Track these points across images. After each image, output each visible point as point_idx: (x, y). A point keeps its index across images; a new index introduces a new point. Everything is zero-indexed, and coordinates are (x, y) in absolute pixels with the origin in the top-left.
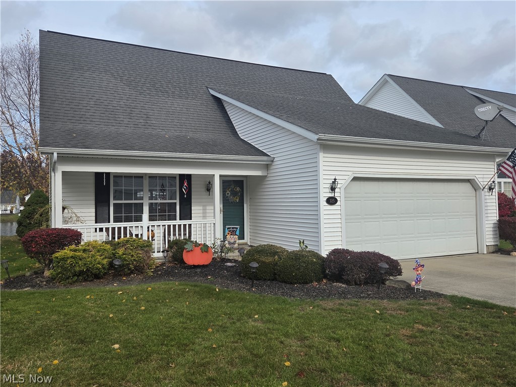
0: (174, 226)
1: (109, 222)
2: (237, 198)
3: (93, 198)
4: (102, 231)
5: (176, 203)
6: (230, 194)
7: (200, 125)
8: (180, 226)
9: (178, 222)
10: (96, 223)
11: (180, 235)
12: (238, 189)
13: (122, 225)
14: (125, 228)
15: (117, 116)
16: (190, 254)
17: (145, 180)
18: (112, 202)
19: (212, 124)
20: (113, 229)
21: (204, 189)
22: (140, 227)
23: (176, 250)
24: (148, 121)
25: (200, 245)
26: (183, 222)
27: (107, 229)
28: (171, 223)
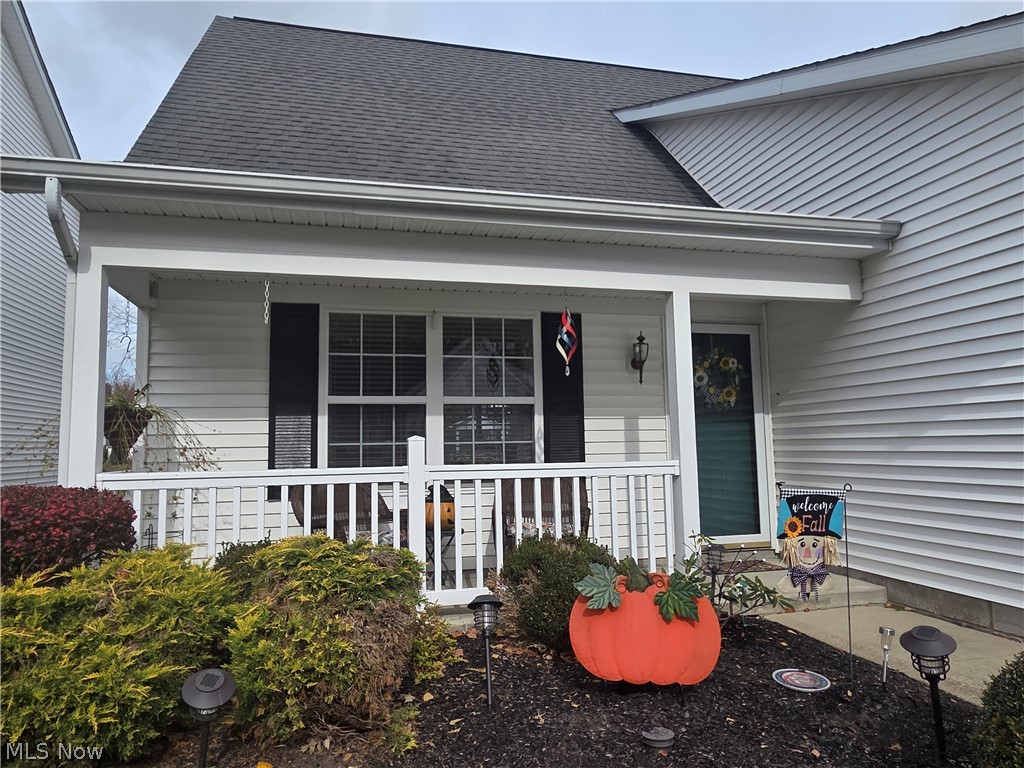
0: (528, 483)
1: (314, 465)
2: (729, 394)
3: (264, 386)
4: (278, 498)
5: (532, 406)
6: (706, 380)
7: (603, 182)
8: (547, 483)
9: (539, 469)
10: (271, 466)
11: (548, 514)
12: (733, 364)
13: (353, 476)
14: (364, 490)
15: (359, 156)
16: (602, 625)
17: (432, 327)
18: (325, 399)
19: (635, 180)
20: (319, 491)
21: (621, 363)
22: (396, 486)
23: (537, 590)
24: (448, 169)
25: (650, 580)
26: (558, 470)
27: (296, 492)
28: (518, 471)
